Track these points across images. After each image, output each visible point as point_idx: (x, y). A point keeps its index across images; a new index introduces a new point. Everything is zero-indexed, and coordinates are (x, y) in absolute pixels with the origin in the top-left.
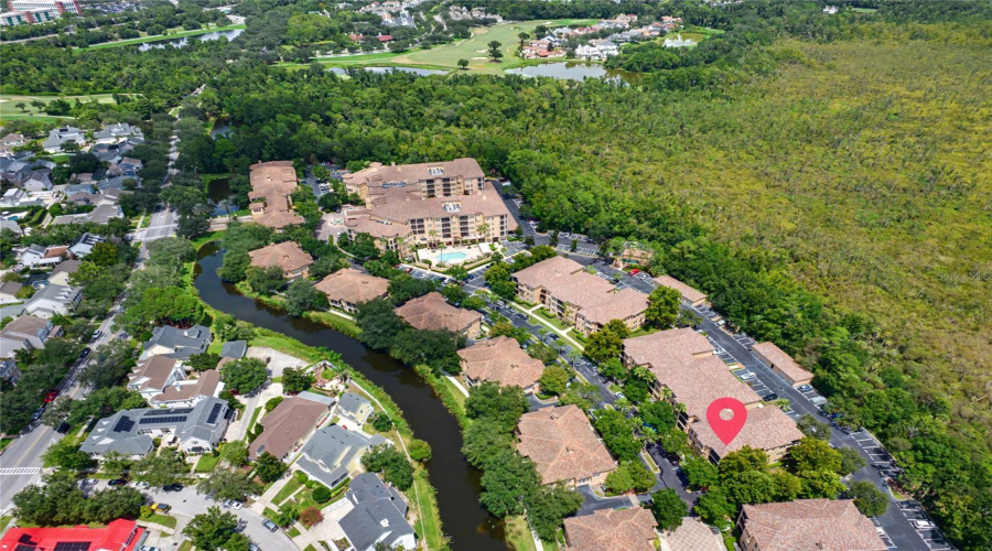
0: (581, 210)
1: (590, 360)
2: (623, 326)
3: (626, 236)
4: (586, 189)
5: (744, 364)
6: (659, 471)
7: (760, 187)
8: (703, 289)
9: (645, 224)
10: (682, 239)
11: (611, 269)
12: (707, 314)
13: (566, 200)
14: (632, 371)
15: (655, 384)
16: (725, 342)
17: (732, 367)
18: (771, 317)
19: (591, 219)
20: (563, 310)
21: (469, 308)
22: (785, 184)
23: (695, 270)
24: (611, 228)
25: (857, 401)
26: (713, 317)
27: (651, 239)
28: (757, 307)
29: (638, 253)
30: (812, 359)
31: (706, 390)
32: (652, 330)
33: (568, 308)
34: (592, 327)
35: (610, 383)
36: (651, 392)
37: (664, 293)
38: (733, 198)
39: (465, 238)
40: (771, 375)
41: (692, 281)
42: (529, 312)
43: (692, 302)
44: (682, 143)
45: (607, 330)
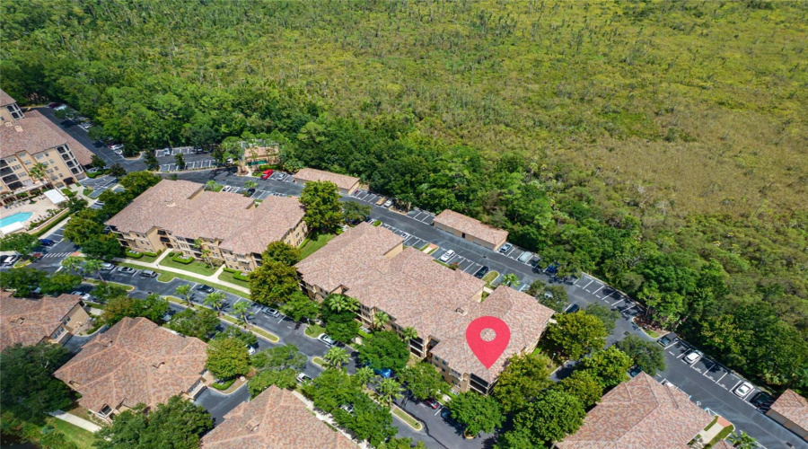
0: (170, 117)
1: (266, 305)
2: (287, 248)
3: (238, 134)
4: (165, 91)
5: (435, 243)
6: (421, 427)
7: (348, 57)
8: (352, 173)
9: (254, 116)
10: (303, 123)
11: (238, 179)
12: (368, 198)
13: (144, 109)
14: (326, 305)
15: (362, 309)
16: (403, 225)
17: (426, 251)
18: (439, 182)
19: (187, 125)
20: (200, 249)
21: (58, 292)
22: (370, 50)
23: (334, 153)
24: (217, 131)
25: (568, 247)
26: (377, 200)
27: (269, 130)
28: (420, 176)
29: (261, 151)
30: (500, 215)
31: (426, 297)
32: (321, 237)
33: (206, 245)
34: (247, 260)
35: (305, 326)
36: (360, 319)
37: (316, 189)
38: (330, 72)
39: (18, 191)
40: (467, 246)
41: (336, 166)
42: (155, 265)
43: (348, 190)
44: (254, 30)
45: (268, 260)
